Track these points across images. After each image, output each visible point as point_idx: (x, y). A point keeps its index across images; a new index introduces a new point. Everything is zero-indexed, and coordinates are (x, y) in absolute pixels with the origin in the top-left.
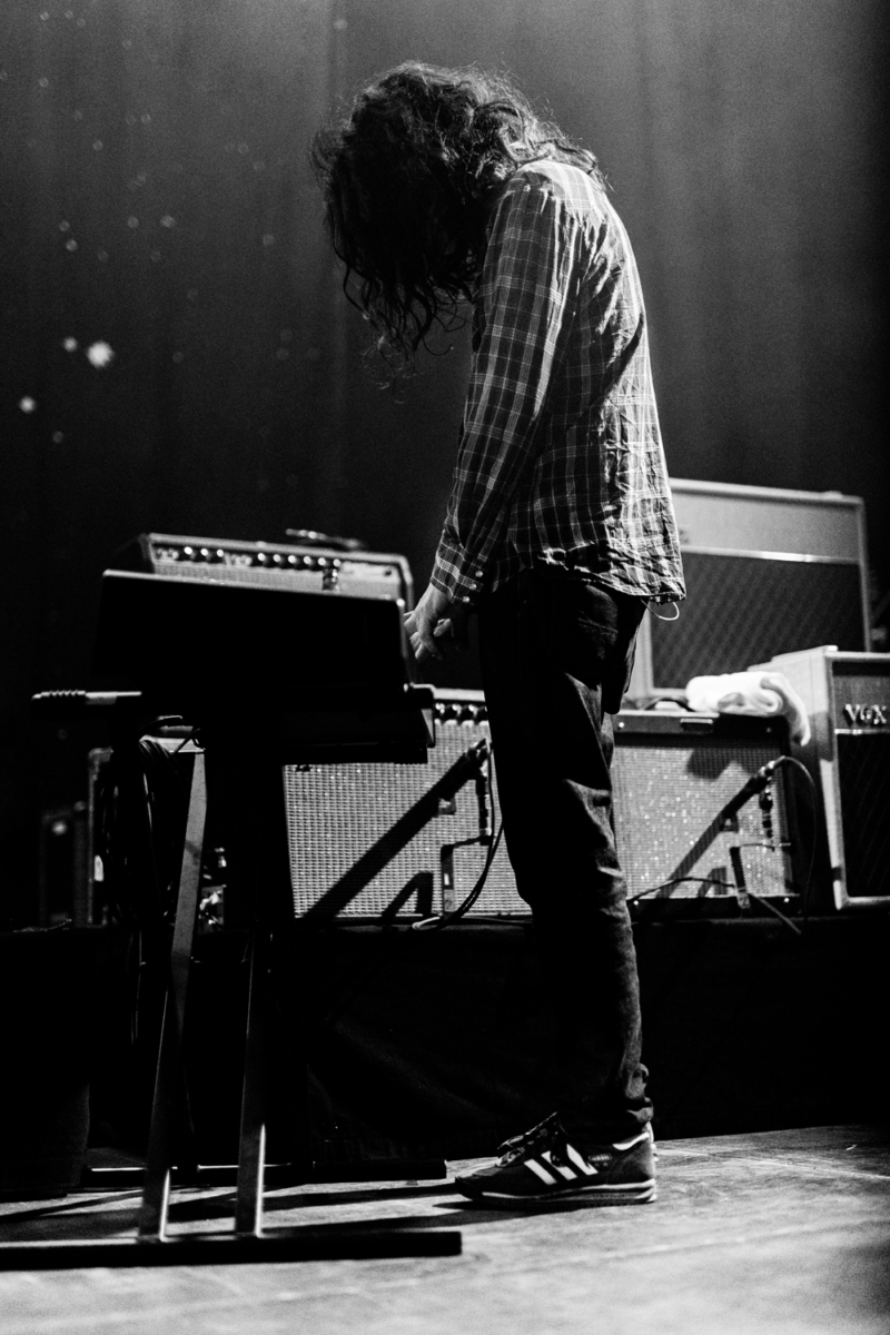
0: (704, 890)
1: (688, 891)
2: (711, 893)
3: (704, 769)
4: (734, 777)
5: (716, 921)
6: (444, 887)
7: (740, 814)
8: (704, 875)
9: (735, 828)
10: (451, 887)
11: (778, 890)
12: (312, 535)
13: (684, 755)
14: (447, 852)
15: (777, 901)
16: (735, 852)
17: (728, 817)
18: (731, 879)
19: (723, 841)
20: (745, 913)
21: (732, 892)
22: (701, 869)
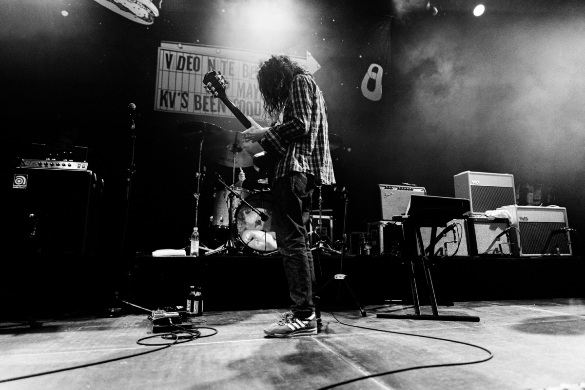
0: (494, 252)
1: (491, 252)
2: (495, 253)
3: (493, 228)
4: (499, 231)
5: (498, 258)
6: (445, 250)
7: (500, 238)
8: (494, 249)
9: (499, 240)
10: (447, 250)
11: (508, 252)
12: (407, 184)
13: (488, 226)
14: (445, 244)
15: (509, 254)
16: (500, 245)
17: (498, 238)
18: (499, 250)
19: (497, 243)
20: (503, 257)
21: (500, 253)
22: (493, 248)
